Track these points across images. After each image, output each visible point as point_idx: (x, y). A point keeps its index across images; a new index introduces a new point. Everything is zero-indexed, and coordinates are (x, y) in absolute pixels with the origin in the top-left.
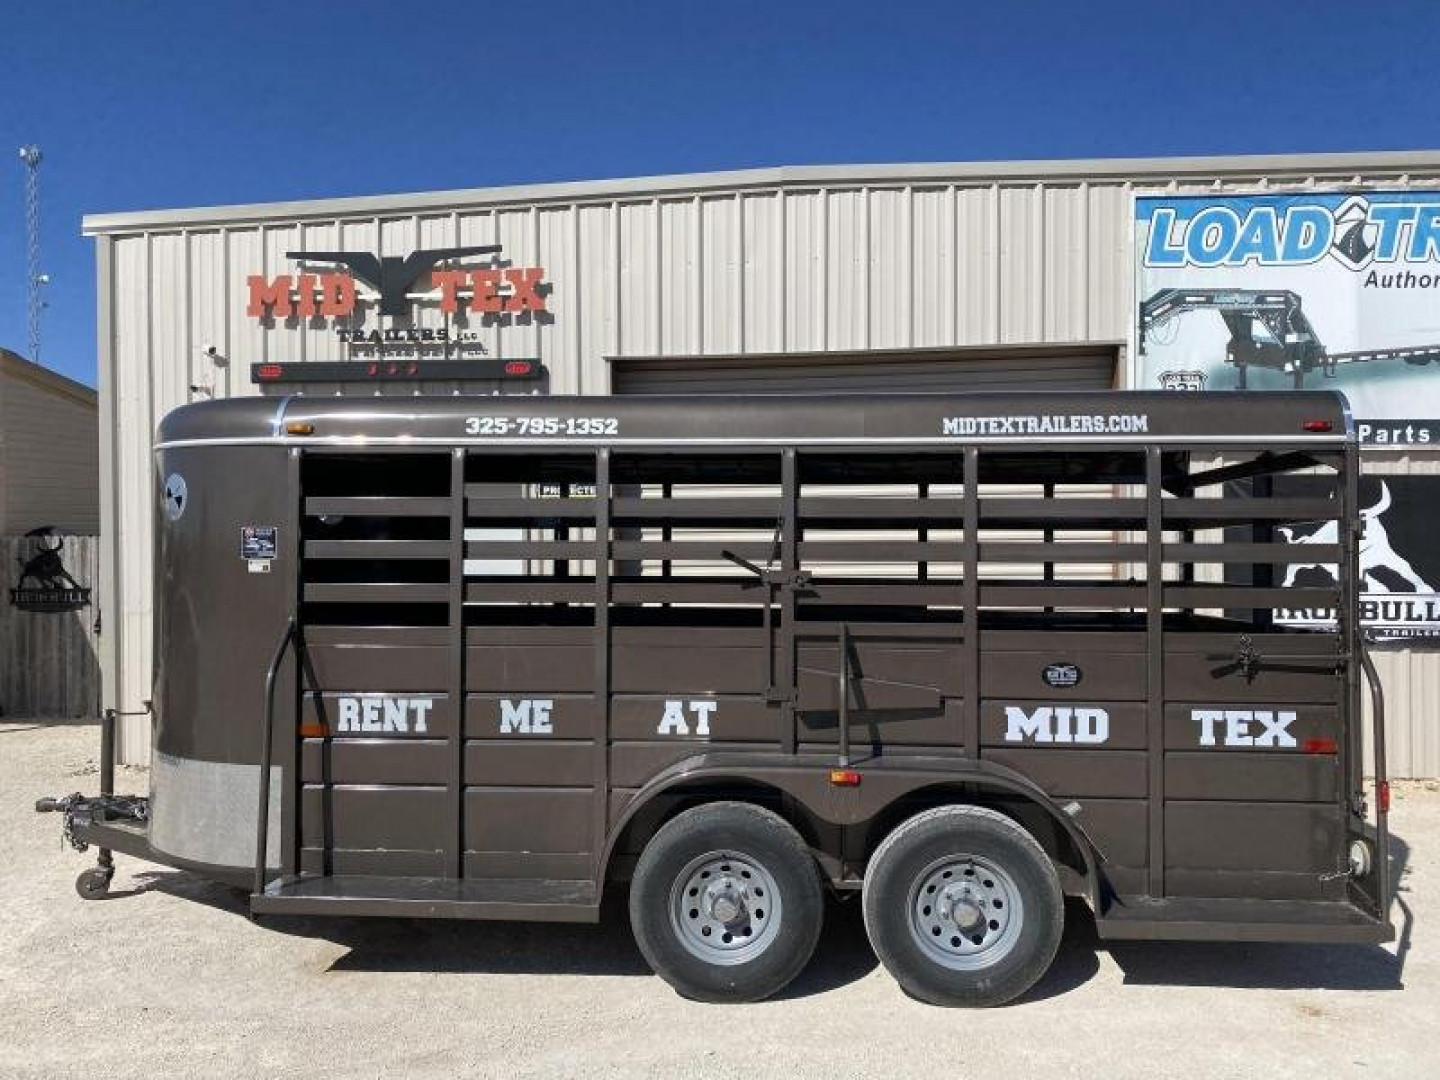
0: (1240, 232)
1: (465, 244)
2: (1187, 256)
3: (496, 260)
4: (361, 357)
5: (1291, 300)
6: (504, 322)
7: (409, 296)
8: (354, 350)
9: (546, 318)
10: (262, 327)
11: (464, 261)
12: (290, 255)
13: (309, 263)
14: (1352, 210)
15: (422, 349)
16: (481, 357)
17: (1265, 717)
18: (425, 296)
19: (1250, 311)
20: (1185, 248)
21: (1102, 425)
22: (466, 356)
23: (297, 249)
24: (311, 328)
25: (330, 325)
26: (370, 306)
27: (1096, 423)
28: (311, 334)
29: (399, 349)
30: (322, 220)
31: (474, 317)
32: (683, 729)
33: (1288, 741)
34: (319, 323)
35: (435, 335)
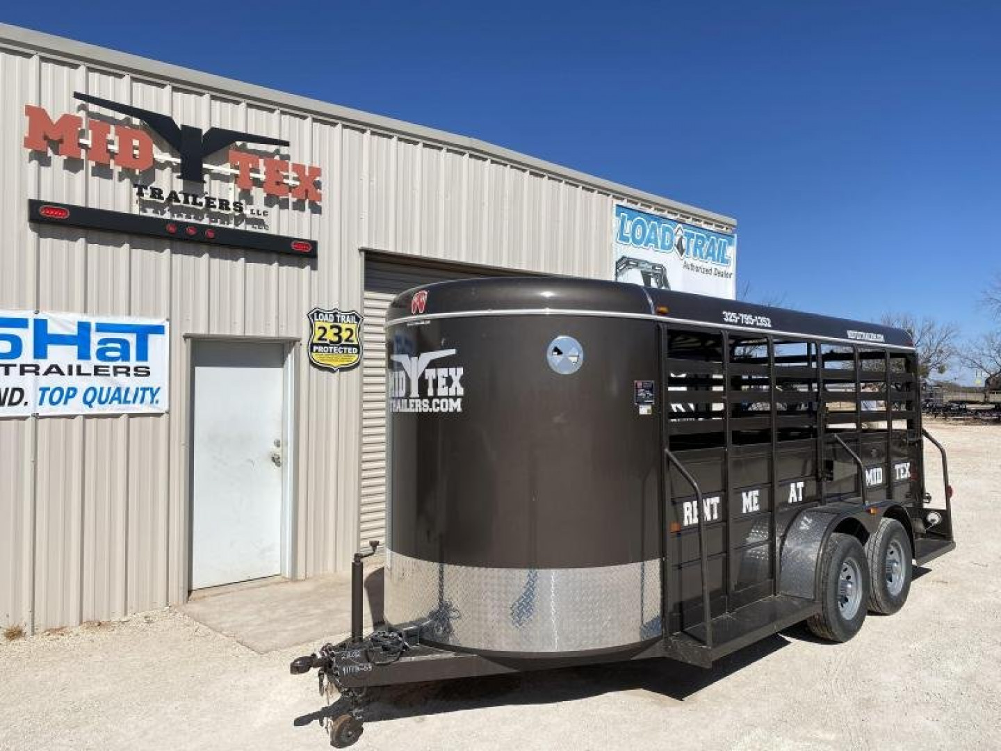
0: (648, 231)
1: (251, 132)
2: (631, 241)
3: (277, 152)
4: (150, 213)
5: (663, 269)
6: (284, 205)
8: (144, 205)
9: (316, 209)
10: (35, 163)
11: (251, 146)
12: (77, 95)
14: (679, 230)
15: (213, 216)
16: (263, 231)
18: (216, 169)
19: (650, 273)
20: (629, 236)
22: (249, 228)
23: (82, 91)
24: (93, 175)
25: (116, 175)
26: (162, 166)
28: (95, 181)
29: (189, 212)
30: (110, 69)
31: (259, 194)
34: (102, 171)
35: (231, 206)
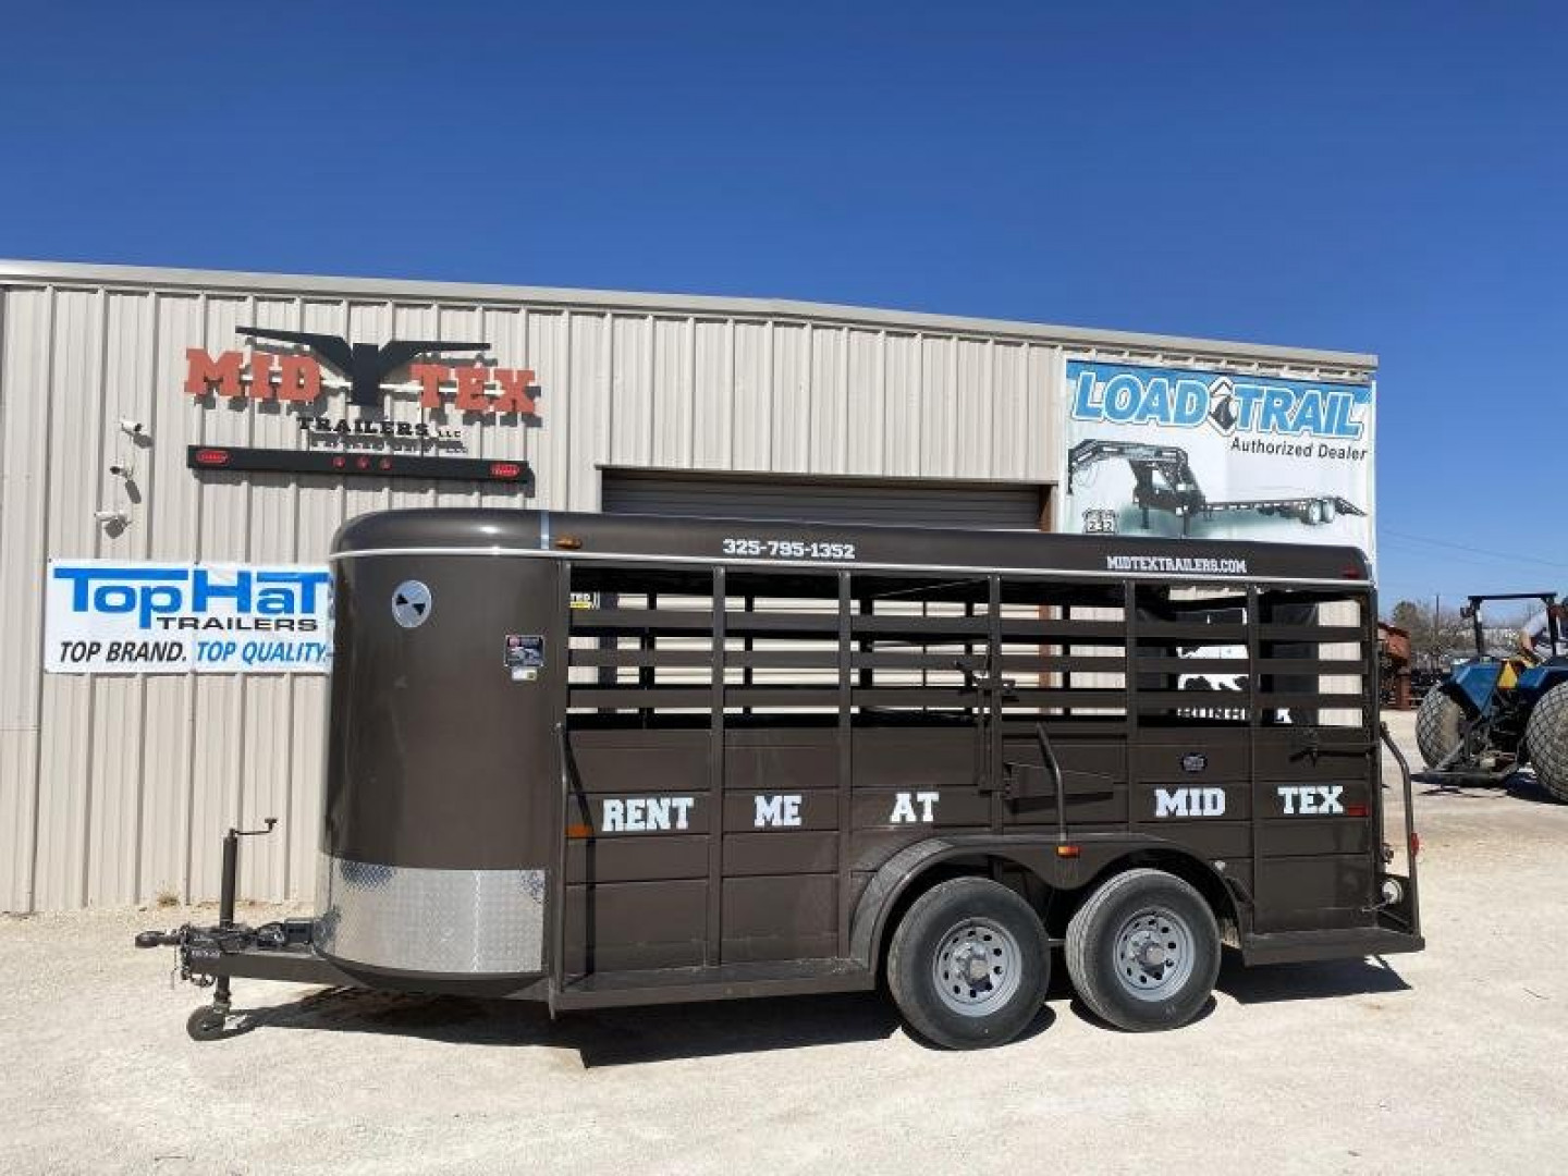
0: (1144, 396)
1: (445, 338)
2: (1104, 413)
3: (480, 358)
4: (321, 447)
5: (1180, 456)
6: (488, 420)
7: (382, 386)
8: (313, 439)
9: (533, 421)
10: (199, 406)
11: (444, 355)
12: (240, 330)
13: (260, 340)
14: (1221, 389)
15: (394, 444)
16: (460, 455)
17: (1323, 790)
18: (399, 388)
19: (1151, 462)
20: (1103, 406)
22: (443, 453)
23: (248, 324)
24: (260, 411)
25: (284, 409)
26: (335, 392)
28: (260, 418)
29: (366, 442)
30: (283, 296)
31: (454, 413)
32: (911, 818)
33: (1338, 809)
34: (270, 407)
35: (413, 430)
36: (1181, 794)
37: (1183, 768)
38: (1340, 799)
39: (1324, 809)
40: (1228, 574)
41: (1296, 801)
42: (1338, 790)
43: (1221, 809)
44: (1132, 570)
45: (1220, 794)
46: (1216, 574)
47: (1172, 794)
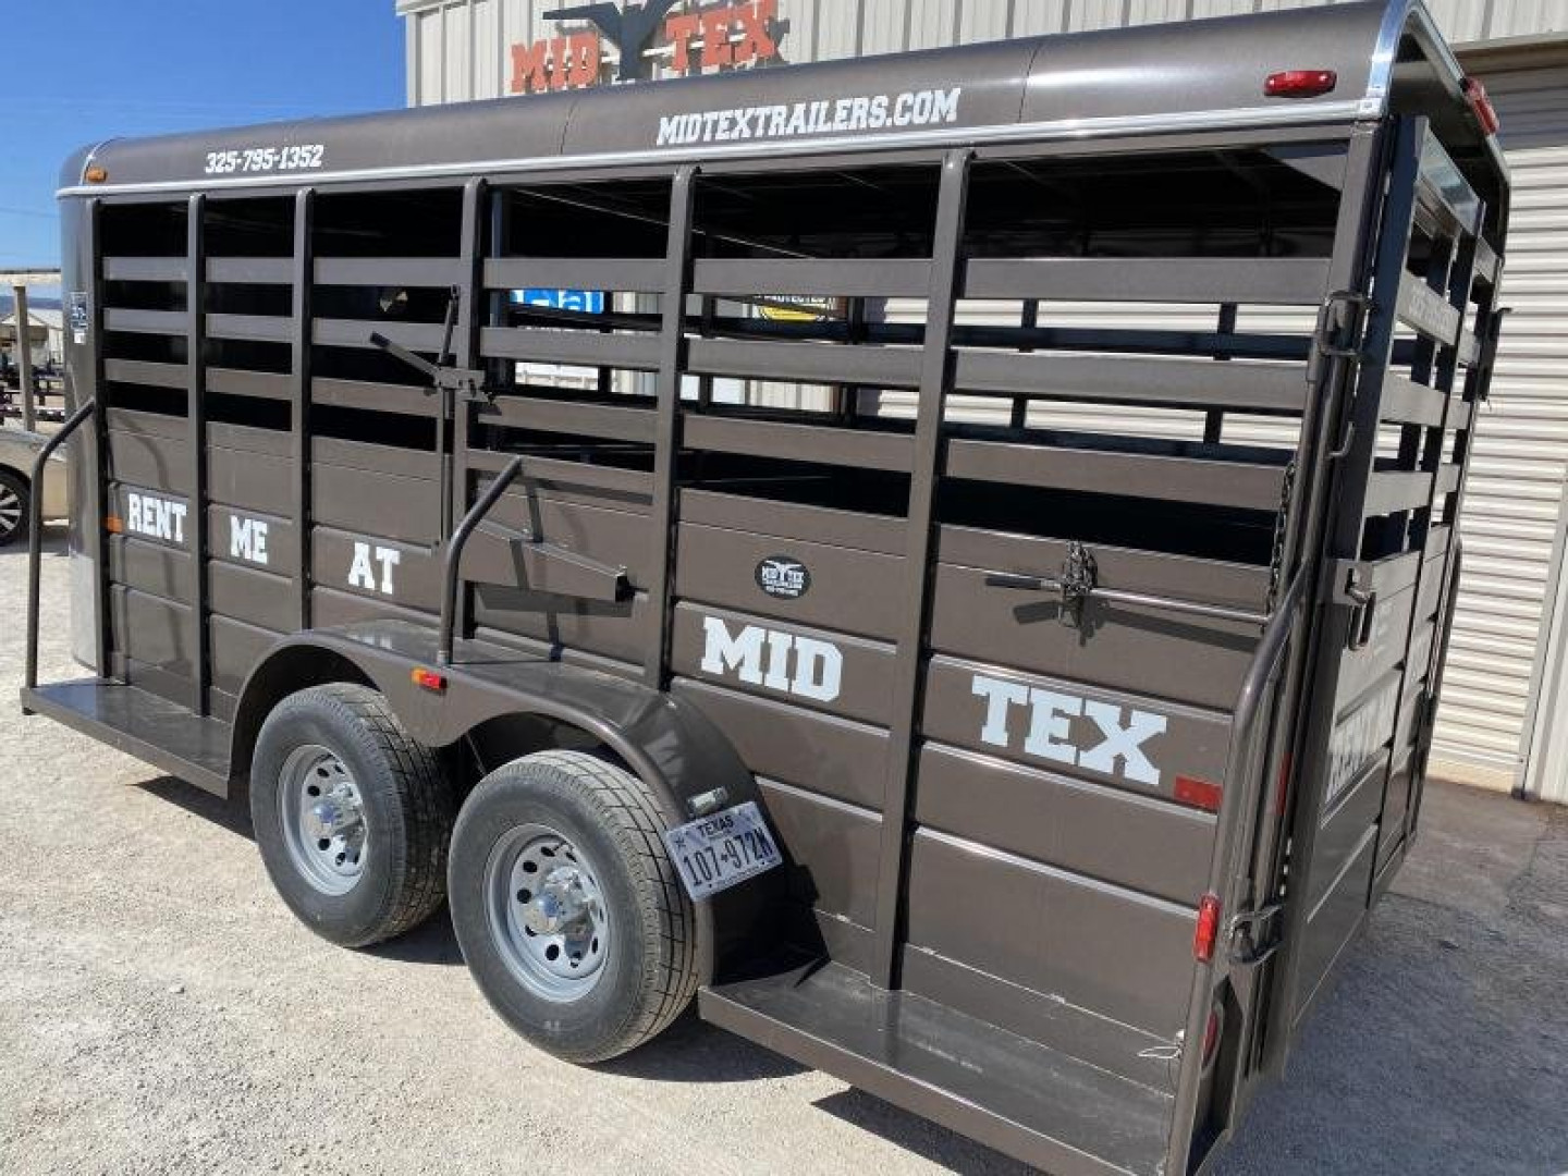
7: (647, 53)
12: (547, 16)
13: (567, 23)
17: (1104, 714)
21: (882, 113)
26: (613, 69)
27: (875, 111)
32: (370, 584)
33: (1143, 771)
36: (753, 636)
37: (763, 586)
38: (1150, 748)
39: (1098, 760)
40: (911, 127)
41: (1019, 718)
42: (1149, 723)
43: (829, 691)
44: (700, 143)
45: (834, 661)
46: (882, 130)
47: (735, 631)
